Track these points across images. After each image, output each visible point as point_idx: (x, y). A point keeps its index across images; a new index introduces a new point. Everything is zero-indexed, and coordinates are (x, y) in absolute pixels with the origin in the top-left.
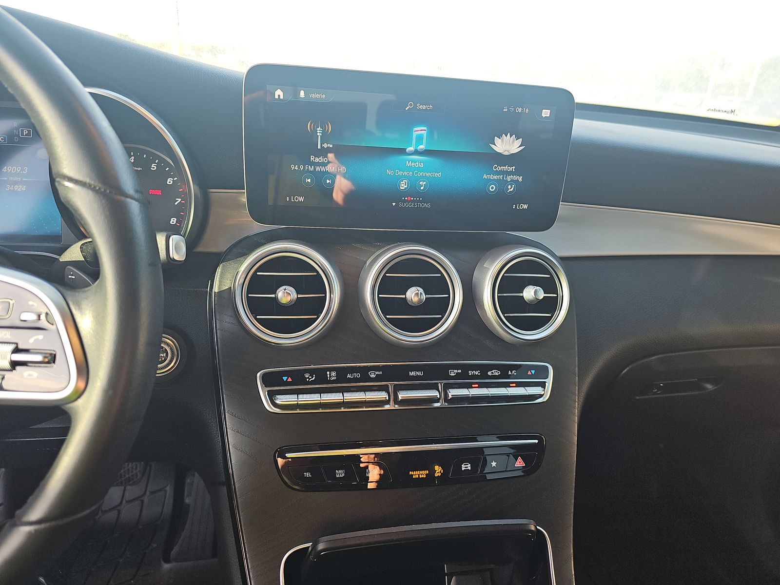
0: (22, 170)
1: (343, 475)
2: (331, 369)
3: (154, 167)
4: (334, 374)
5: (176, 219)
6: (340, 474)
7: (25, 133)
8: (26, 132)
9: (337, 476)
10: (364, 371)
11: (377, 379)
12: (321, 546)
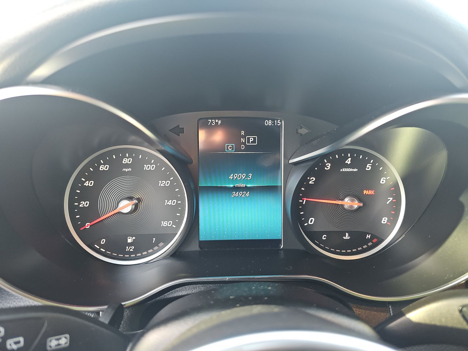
0: (247, 176)
5: (387, 218)
7: (251, 141)
8: (251, 139)
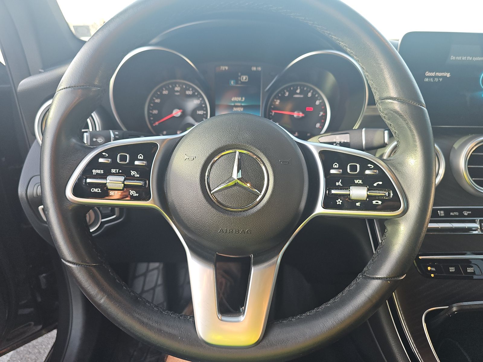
0: (242, 99)
1: (454, 270)
2: (441, 210)
3: (310, 95)
4: (442, 212)
6: (452, 269)
7: (244, 79)
9: (451, 271)
10: (461, 211)
11: (469, 216)
12: (455, 309)
